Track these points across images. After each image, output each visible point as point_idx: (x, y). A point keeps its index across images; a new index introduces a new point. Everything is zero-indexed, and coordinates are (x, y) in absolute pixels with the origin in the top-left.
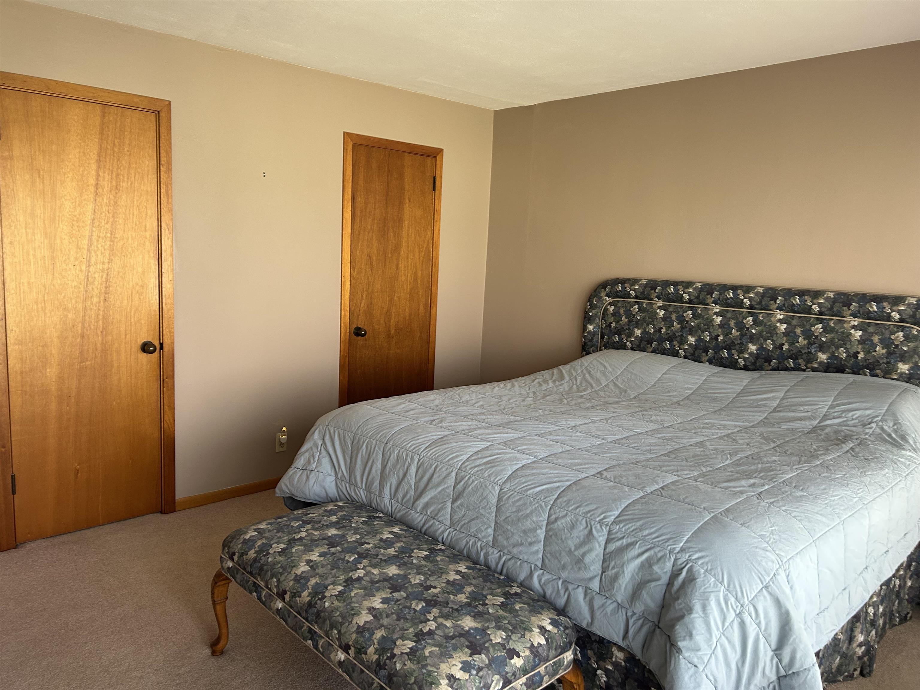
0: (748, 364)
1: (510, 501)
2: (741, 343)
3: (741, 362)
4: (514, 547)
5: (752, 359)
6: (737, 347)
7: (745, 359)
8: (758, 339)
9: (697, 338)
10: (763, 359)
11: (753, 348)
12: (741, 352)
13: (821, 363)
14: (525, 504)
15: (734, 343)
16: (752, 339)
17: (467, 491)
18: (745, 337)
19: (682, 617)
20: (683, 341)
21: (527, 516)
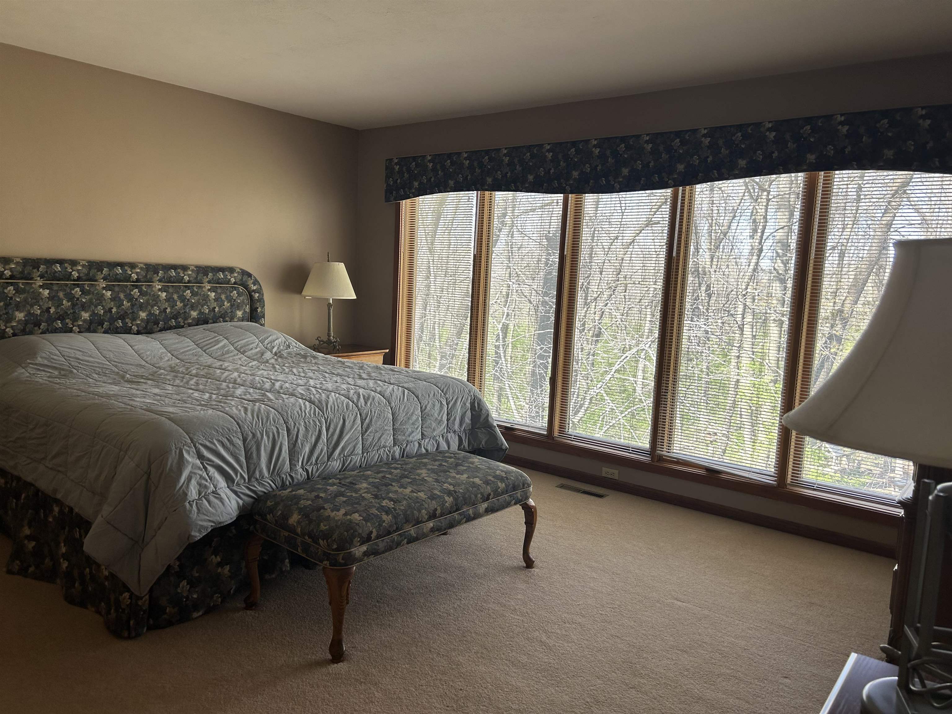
0: (140, 329)
1: (401, 411)
2: (133, 312)
3: (135, 328)
4: (409, 436)
5: (143, 324)
6: (130, 316)
7: (137, 325)
8: (146, 307)
9: (90, 313)
10: (152, 322)
11: (143, 315)
12: (134, 319)
13: (194, 319)
14: (409, 408)
15: (127, 312)
16: (142, 307)
17: (373, 420)
18: (135, 307)
19: (488, 415)
20: (75, 318)
21: (412, 413)
